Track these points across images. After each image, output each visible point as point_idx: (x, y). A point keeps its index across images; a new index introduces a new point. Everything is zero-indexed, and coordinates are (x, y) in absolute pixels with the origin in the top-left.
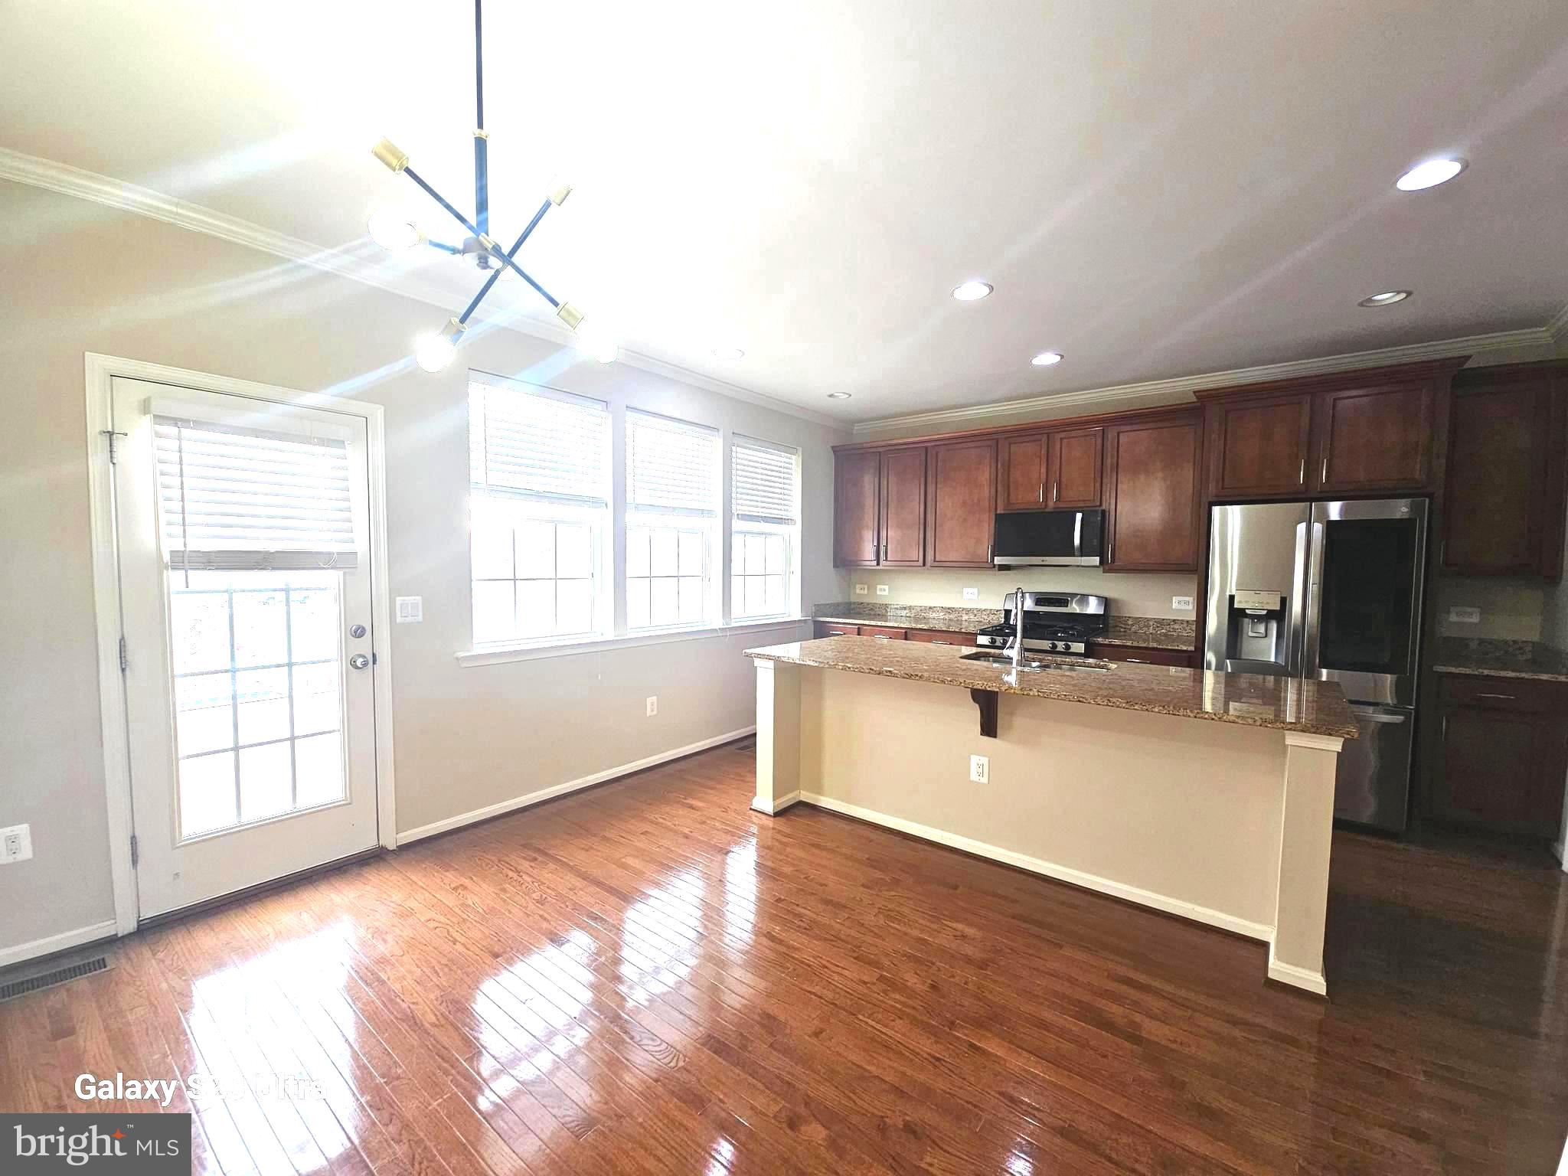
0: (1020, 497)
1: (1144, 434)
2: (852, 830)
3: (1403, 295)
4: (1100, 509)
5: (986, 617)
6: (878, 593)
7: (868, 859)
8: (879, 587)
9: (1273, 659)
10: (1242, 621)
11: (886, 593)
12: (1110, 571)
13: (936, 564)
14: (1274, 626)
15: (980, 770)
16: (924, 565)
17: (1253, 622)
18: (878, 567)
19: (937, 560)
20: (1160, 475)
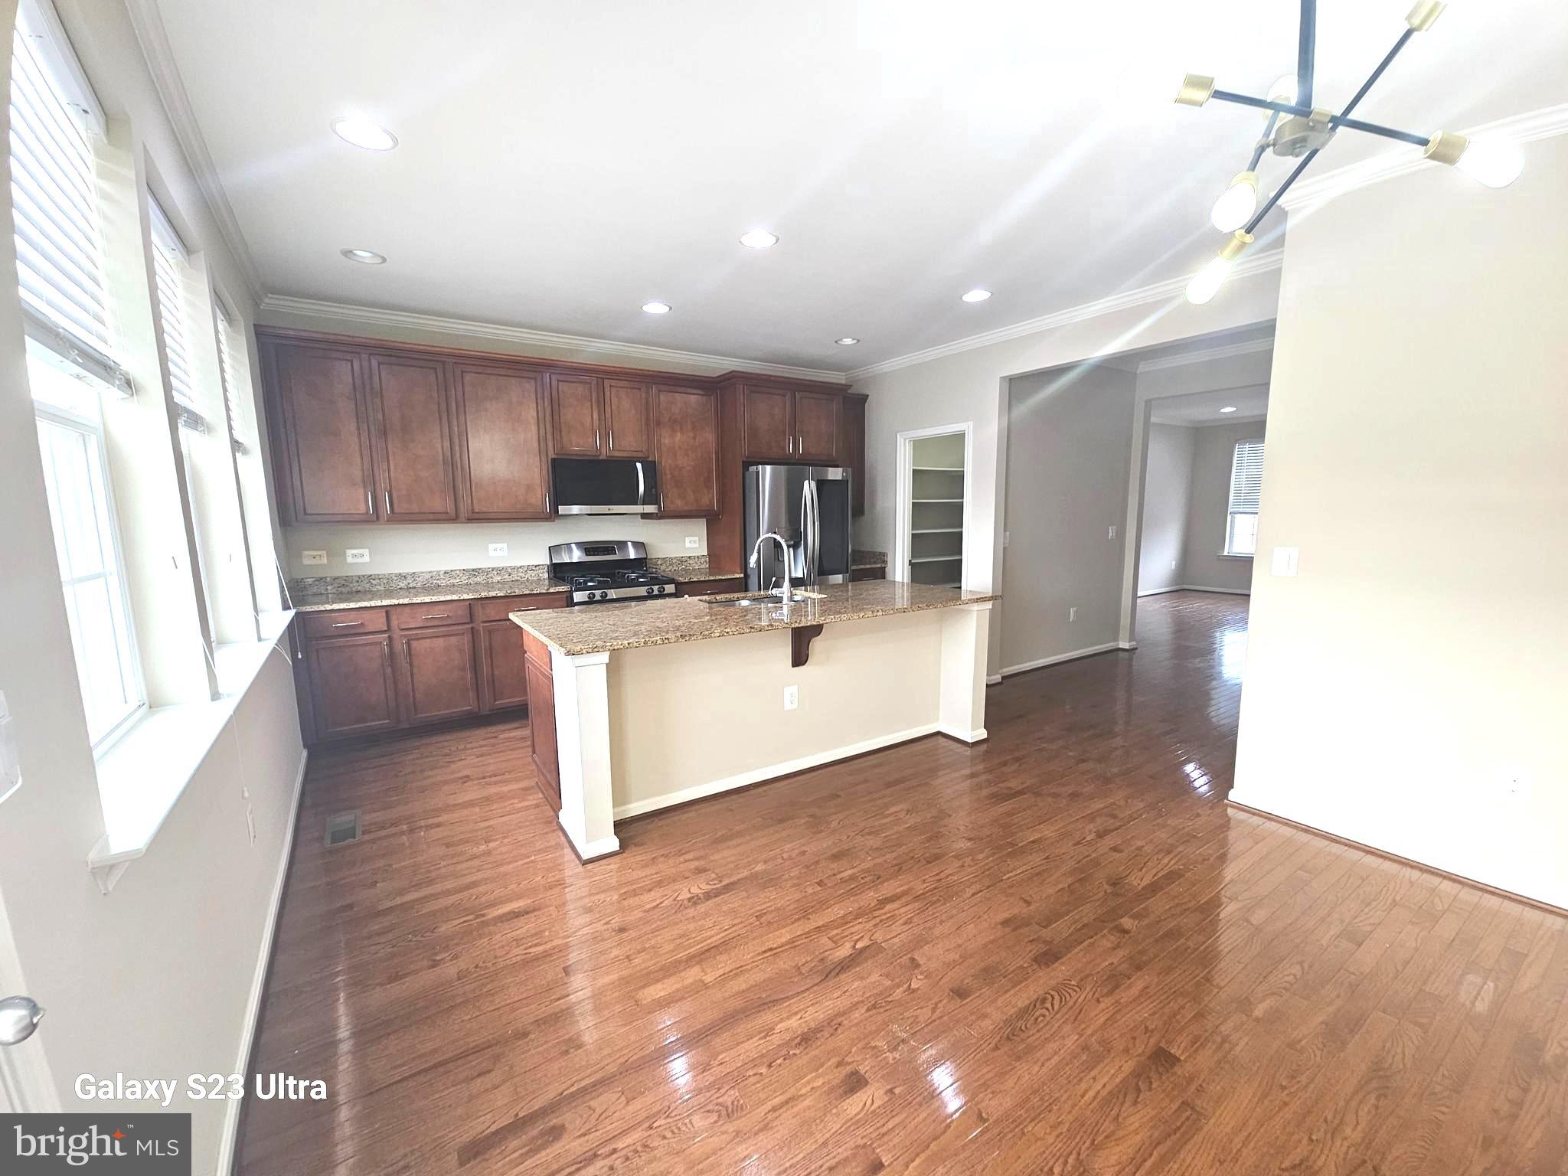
0: (574, 443)
1: (677, 396)
5: (522, 575)
6: (350, 560)
8: (350, 552)
15: (792, 698)
16: (457, 518)
20: (691, 434)
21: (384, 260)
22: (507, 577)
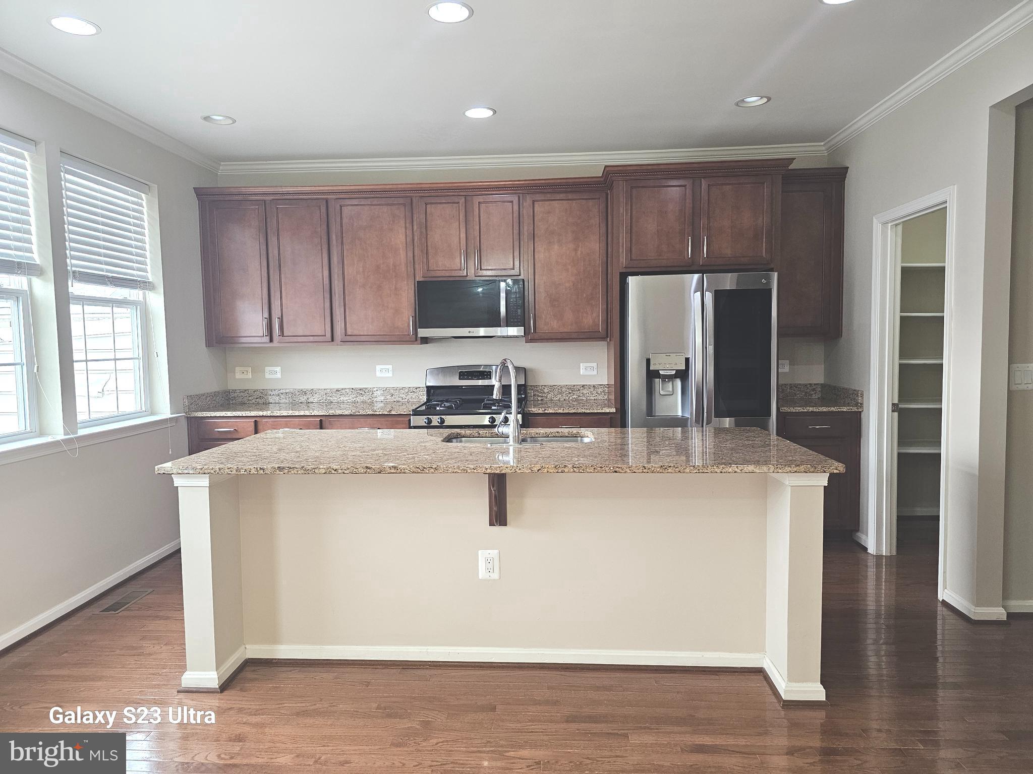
0: (440, 263)
1: (555, 204)
2: (336, 678)
3: (765, 100)
4: (520, 277)
5: (404, 396)
6: (268, 376)
7: (378, 708)
8: (267, 369)
9: (680, 414)
10: (654, 381)
11: (279, 375)
12: (532, 340)
13: (348, 338)
14: (678, 383)
15: (490, 566)
16: (333, 340)
17: (663, 381)
18: (271, 345)
19: (349, 333)
20: (571, 246)
21: (234, 121)
22: (388, 397)
